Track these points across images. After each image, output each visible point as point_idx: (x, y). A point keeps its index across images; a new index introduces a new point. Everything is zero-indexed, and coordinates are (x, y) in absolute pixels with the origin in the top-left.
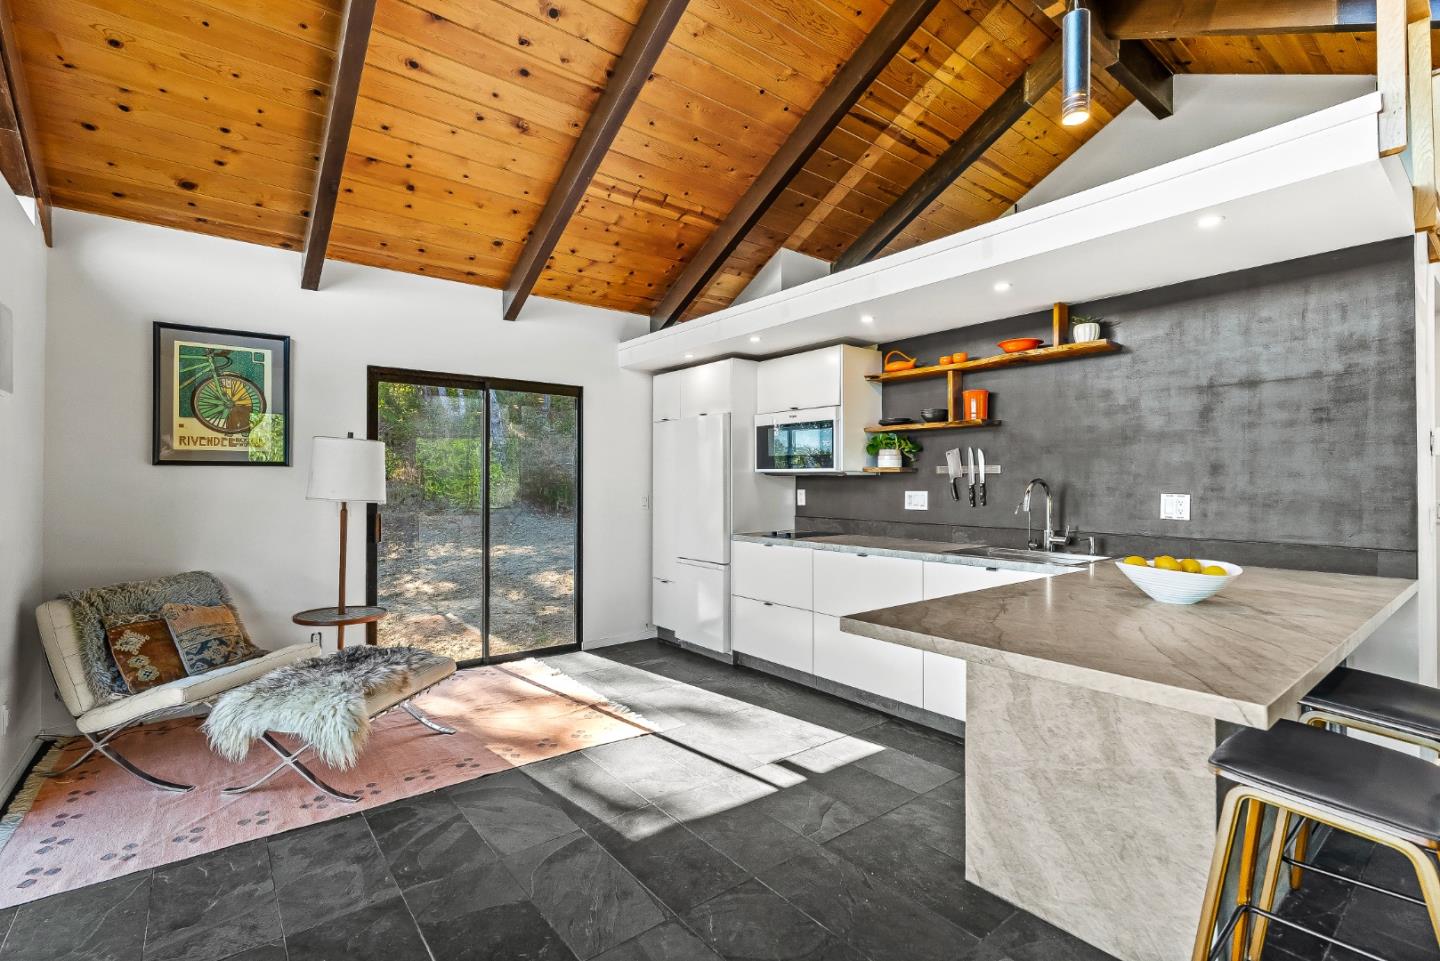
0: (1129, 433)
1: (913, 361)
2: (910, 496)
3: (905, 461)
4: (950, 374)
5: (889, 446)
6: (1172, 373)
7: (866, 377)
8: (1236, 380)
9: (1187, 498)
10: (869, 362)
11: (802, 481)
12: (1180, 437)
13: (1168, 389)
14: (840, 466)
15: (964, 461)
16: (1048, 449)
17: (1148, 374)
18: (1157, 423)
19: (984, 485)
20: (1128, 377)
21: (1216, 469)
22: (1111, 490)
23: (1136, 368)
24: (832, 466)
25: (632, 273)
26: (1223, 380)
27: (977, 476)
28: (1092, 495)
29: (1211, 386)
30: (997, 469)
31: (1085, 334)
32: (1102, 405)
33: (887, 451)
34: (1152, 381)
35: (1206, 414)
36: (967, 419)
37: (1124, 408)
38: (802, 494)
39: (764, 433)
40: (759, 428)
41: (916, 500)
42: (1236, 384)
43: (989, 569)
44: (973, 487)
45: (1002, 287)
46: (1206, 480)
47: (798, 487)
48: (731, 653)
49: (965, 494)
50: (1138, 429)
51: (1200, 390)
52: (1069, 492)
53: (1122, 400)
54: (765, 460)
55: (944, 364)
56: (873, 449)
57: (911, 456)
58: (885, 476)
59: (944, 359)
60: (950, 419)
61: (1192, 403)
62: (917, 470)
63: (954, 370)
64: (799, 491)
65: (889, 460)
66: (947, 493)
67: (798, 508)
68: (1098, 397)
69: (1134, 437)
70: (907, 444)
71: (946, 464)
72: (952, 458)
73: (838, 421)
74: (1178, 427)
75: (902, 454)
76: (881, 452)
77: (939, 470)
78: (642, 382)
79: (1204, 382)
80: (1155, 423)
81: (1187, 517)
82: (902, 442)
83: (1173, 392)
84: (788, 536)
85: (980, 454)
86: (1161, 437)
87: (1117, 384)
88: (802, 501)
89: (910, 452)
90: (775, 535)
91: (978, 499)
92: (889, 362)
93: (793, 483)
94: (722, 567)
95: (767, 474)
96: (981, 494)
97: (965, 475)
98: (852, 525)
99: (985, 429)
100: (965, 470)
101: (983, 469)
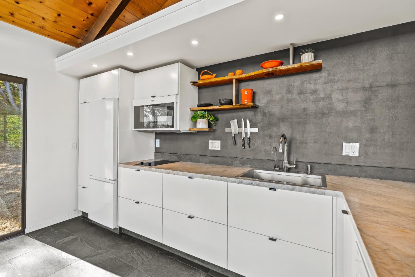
0: (327, 112)
1: (214, 75)
2: (212, 143)
3: (210, 125)
4: (234, 81)
5: (203, 117)
6: (349, 81)
7: (191, 82)
8: (385, 84)
9: (357, 145)
10: (193, 75)
11: (158, 135)
12: (354, 113)
13: (347, 89)
14: (177, 128)
15: (239, 126)
16: (283, 119)
17: (337, 82)
18: (341, 106)
19: (249, 137)
20: (325, 83)
21: (373, 130)
22: (316, 141)
23: (330, 78)
24: (174, 128)
25: (59, 15)
26: (378, 84)
27: (246, 133)
28: (306, 143)
29: (371, 87)
30: (255, 130)
31: (307, 58)
32: (311, 97)
33: (202, 120)
34: (339, 85)
35: (367, 101)
36: (242, 104)
37: (323, 99)
38: (158, 141)
39: (138, 110)
40: (135, 107)
41: (215, 145)
42: (385, 86)
43: (271, 189)
44: (244, 138)
46: (368, 136)
47: (156, 139)
48: (118, 228)
49: (239, 142)
50: (331, 110)
51: (364, 89)
52: (294, 141)
53: (322, 95)
54: (138, 124)
55: (230, 76)
56: (194, 118)
57: (213, 123)
58: (200, 133)
59: (231, 74)
60: (234, 104)
61: (360, 96)
62: (215, 130)
63: (237, 79)
64: (157, 140)
65: (202, 125)
66: (230, 142)
67: (156, 148)
68: (310, 93)
69: (328, 114)
70: (211, 117)
71: (230, 127)
72: (234, 123)
73: (176, 103)
74: (351, 108)
75: (209, 122)
76: (199, 120)
77: (227, 130)
78: (73, 82)
79: (367, 85)
80: (340, 106)
81: (357, 155)
82: (209, 115)
83: (349, 90)
84: (150, 164)
85: (248, 122)
86: (343, 113)
87: (319, 87)
88: (158, 145)
89: (212, 121)
90: (142, 163)
91: (246, 145)
92: (202, 76)
93: (153, 136)
94: (113, 182)
95: (139, 131)
96: (248, 142)
97: (240, 133)
98: (183, 157)
99: (251, 109)
100: (240, 130)
101: (249, 130)
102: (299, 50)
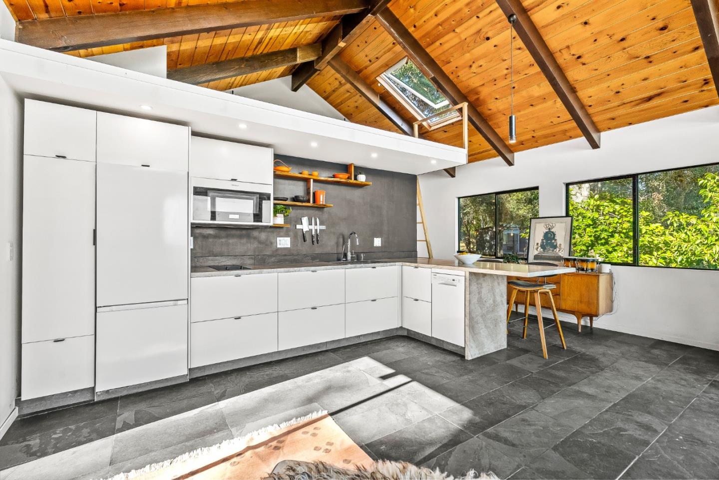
2: (280, 240)
5: (280, 212)
15: (310, 224)
19: (318, 234)
24: (261, 221)
27: (316, 230)
30: (324, 227)
31: (362, 178)
36: (319, 203)
41: (284, 242)
44: (313, 235)
45: (314, 144)
49: (309, 239)
60: (310, 202)
66: (300, 239)
71: (302, 224)
72: (305, 220)
75: (284, 217)
77: (298, 227)
85: (318, 220)
96: (316, 239)
97: (311, 230)
100: (310, 227)
101: (319, 227)
102: (360, 170)
